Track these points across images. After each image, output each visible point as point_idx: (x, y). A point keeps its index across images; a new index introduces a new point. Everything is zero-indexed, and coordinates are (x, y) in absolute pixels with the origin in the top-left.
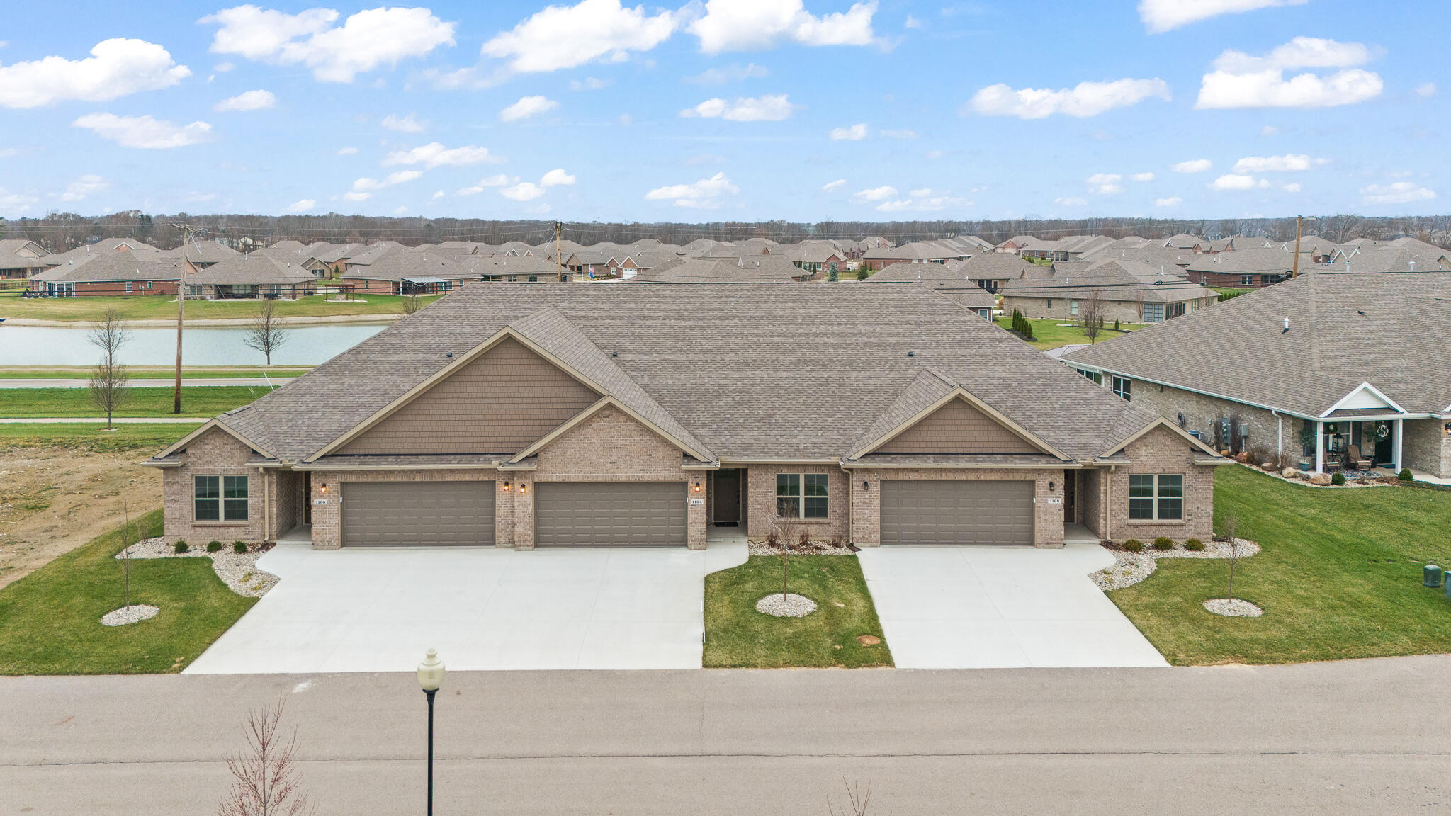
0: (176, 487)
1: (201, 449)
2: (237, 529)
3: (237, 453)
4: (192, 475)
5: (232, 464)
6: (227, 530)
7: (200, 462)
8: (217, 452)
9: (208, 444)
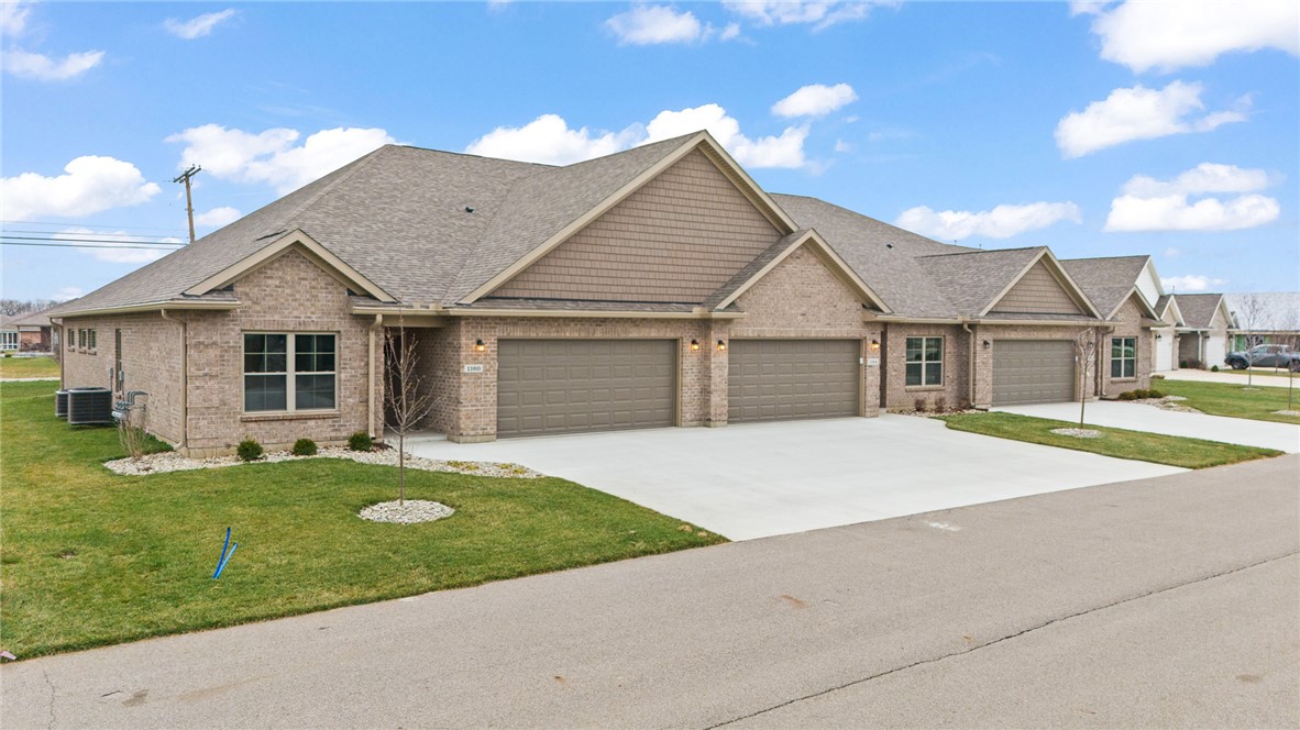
0: (213, 353)
1: (260, 286)
2: (320, 422)
3: (322, 295)
4: (242, 330)
5: (312, 313)
6: (302, 426)
7: (258, 308)
8: (288, 291)
9: (271, 278)
